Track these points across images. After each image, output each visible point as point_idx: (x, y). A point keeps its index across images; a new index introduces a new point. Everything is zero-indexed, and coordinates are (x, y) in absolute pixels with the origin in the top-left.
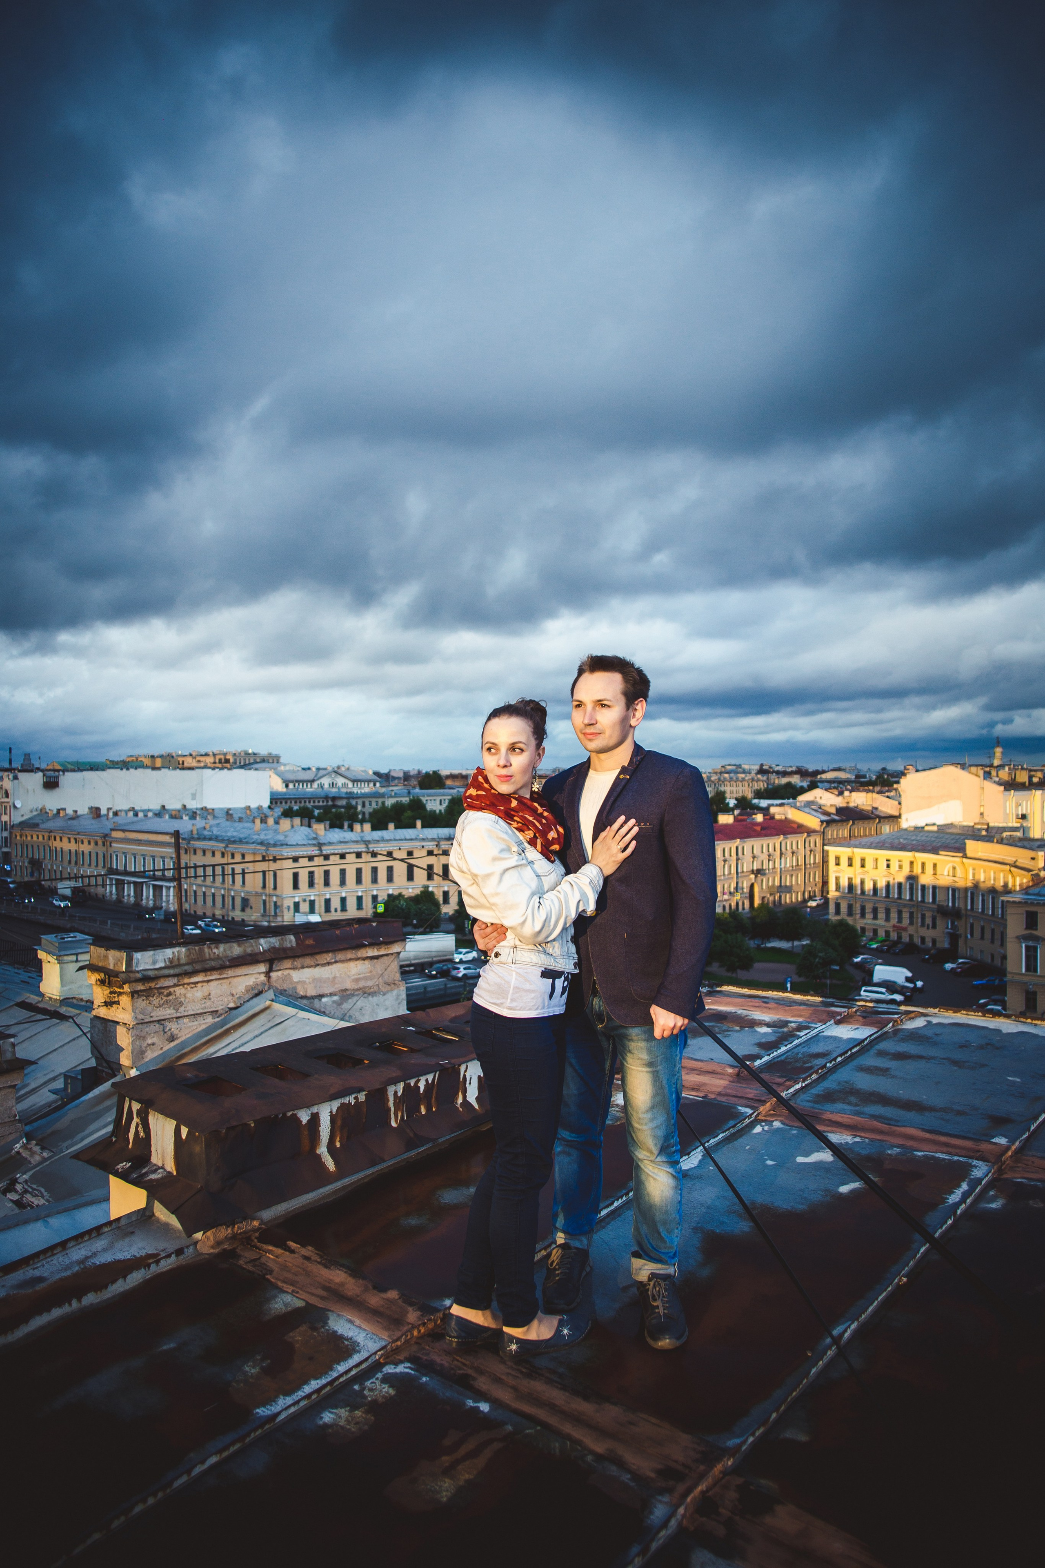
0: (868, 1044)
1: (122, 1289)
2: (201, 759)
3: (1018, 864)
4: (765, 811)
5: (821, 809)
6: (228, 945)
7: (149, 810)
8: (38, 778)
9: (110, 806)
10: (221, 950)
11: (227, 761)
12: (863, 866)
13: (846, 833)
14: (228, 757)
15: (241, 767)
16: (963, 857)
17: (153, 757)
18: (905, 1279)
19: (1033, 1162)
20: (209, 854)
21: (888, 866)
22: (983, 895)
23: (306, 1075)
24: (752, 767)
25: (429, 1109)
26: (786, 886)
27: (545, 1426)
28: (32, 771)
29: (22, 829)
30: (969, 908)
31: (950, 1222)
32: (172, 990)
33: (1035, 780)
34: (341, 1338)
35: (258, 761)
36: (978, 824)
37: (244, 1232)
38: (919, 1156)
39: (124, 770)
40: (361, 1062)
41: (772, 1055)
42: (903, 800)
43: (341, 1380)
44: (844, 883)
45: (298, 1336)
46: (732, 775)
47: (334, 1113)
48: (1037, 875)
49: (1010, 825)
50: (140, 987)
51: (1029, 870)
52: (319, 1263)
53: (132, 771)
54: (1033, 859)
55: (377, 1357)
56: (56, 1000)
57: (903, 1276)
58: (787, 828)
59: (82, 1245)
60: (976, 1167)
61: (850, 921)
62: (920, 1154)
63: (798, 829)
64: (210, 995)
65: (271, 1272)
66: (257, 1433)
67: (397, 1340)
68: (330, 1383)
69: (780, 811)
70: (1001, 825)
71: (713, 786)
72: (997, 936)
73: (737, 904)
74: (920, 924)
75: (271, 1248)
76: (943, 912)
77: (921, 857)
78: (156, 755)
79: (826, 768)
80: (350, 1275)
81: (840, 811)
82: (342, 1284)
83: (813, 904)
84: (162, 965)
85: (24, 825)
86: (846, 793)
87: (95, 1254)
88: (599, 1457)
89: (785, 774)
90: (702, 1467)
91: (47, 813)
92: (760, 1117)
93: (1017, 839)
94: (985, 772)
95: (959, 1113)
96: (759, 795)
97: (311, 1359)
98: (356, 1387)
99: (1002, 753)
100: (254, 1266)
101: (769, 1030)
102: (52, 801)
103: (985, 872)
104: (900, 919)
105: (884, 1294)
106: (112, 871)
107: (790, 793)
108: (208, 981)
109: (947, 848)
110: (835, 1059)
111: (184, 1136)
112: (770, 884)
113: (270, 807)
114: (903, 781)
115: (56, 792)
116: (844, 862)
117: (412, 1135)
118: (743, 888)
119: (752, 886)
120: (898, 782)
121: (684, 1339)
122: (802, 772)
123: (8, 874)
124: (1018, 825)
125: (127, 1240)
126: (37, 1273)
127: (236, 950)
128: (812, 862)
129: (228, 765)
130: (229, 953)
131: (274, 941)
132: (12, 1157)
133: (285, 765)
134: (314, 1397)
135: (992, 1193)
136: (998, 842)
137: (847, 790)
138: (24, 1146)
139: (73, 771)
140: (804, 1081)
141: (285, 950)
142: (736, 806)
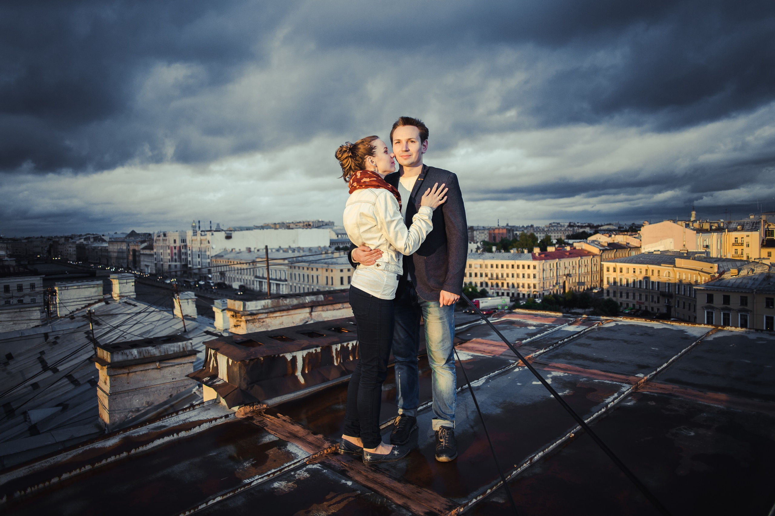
0: (583, 334)
1: (198, 431)
2: (298, 224)
3: (703, 270)
4: (571, 245)
5: (599, 244)
6: (291, 299)
7: (274, 249)
8: (223, 234)
9: (255, 247)
10: (287, 301)
11: (310, 225)
12: (621, 272)
13: (613, 256)
14: (310, 223)
15: (316, 227)
16: (673, 267)
17: (275, 224)
18: (573, 435)
19: (655, 385)
20: (301, 268)
21: (634, 272)
22: (684, 286)
23: (294, 340)
24: (565, 224)
25: (354, 358)
26: (582, 282)
27: (376, 492)
28: (219, 231)
29: (216, 258)
30: (677, 293)
31: (603, 410)
32: (265, 320)
33: (713, 228)
34: (291, 453)
35: (324, 224)
36: (682, 250)
37: (259, 410)
38: (596, 382)
39: (262, 230)
40: (323, 335)
41: (532, 338)
42: (642, 239)
43: (285, 470)
44: (611, 280)
45: (271, 452)
46: (555, 228)
47: (304, 356)
48: (714, 276)
49: (700, 251)
50: (249, 318)
51: (709, 273)
52: (290, 423)
53: (265, 230)
54: (712, 267)
55: (305, 461)
56: (221, 330)
57: (572, 433)
58: (582, 254)
59: (186, 413)
60: (624, 387)
61: (614, 299)
62: (596, 381)
63: (588, 254)
64: (283, 322)
65: (267, 426)
66: (242, 489)
67: (315, 454)
68: (280, 470)
69: (579, 245)
70: (694, 251)
71: (545, 233)
72: (692, 307)
73: (557, 291)
74: (651, 300)
75: (269, 416)
76: (663, 294)
77: (651, 267)
78: (277, 222)
79: (603, 224)
80: (302, 428)
81: (609, 245)
82: (298, 431)
83: (595, 291)
84: (260, 308)
85: (217, 256)
86: (613, 236)
87: (191, 417)
88: (398, 506)
89: (582, 227)
90: (447, 512)
91: (227, 251)
92: (519, 365)
93: (703, 258)
94: (686, 224)
95: (622, 363)
96: (569, 237)
97: (275, 461)
98: (292, 473)
99: (696, 214)
100: (260, 423)
101: (534, 328)
102: (229, 245)
103: (685, 274)
104: (640, 299)
105: (560, 441)
106: (257, 277)
107: (583, 236)
108: (282, 316)
109: (665, 262)
110: (563, 340)
111: (230, 364)
112: (574, 281)
113: (330, 247)
114: (642, 229)
115: (230, 240)
116: (611, 270)
117: (344, 369)
118: (560, 283)
119: (564, 282)
120: (640, 230)
121: (454, 458)
122: (590, 226)
123: (210, 279)
124: (704, 251)
125: (206, 412)
126: (164, 424)
127: (295, 302)
128: (595, 270)
129: (310, 227)
130: (291, 303)
131: (313, 298)
132: (192, 394)
133: (336, 226)
134: (271, 476)
135: (629, 398)
136: (692, 259)
137: (613, 234)
138: (197, 390)
139: (239, 231)
140: (545, 349)
141: (318, 302)
142: (557, 243)
